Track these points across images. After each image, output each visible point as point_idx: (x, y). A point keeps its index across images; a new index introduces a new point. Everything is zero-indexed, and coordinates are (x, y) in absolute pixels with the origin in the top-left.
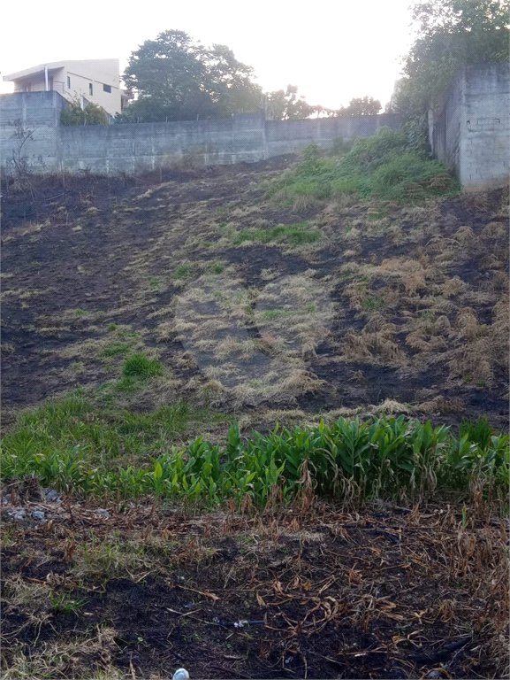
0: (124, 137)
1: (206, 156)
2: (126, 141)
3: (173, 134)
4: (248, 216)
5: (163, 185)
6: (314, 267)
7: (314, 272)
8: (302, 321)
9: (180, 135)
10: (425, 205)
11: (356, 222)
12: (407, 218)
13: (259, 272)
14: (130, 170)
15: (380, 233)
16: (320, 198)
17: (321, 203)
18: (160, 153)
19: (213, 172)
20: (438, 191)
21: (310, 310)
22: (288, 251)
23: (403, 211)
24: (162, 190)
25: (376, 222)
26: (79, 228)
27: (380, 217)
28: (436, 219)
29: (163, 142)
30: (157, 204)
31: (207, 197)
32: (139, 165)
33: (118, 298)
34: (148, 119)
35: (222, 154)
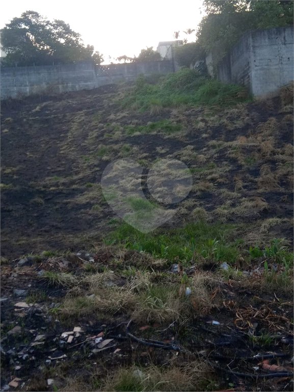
0: (8, 75)
1: (60, 86)
2: (10, 78)
3: (39, 74)
4: (121, 118)
5: (44, 104)
6: (191, 144)
7: (192, 147)
8: (212, 173)
9: (44, 74)
10: (236, 108)
11: (200, 118)
12: (229, 115)
13: (155, 149)
14: (14, 95)
15: (217, 124)
16: (164, 106)
17: (167, 109)
18: (32, 85)
19: (70, 95)
20: (242, 100)
21: (213, 167)
22: (167, 137)
23: (226, 111)
24: (45, 106)
25: (212, 118)
26: (6, 130)
27: (213, 115)
28: (248, 115)
29: (33, 78)
30: (48, 115)
31: (80, 109)
32: (19, 93)
33: (70, 169)
34: (21, 65)
35: (70, 85)
